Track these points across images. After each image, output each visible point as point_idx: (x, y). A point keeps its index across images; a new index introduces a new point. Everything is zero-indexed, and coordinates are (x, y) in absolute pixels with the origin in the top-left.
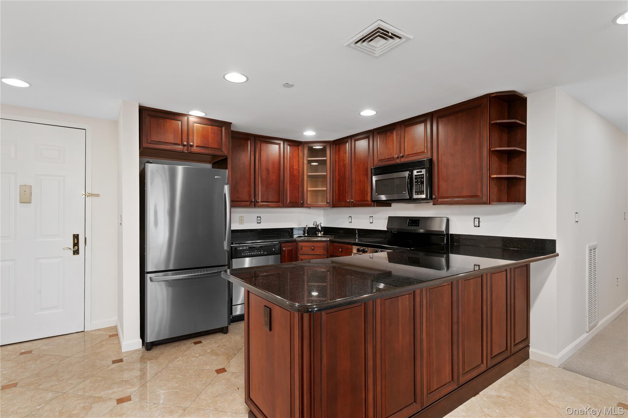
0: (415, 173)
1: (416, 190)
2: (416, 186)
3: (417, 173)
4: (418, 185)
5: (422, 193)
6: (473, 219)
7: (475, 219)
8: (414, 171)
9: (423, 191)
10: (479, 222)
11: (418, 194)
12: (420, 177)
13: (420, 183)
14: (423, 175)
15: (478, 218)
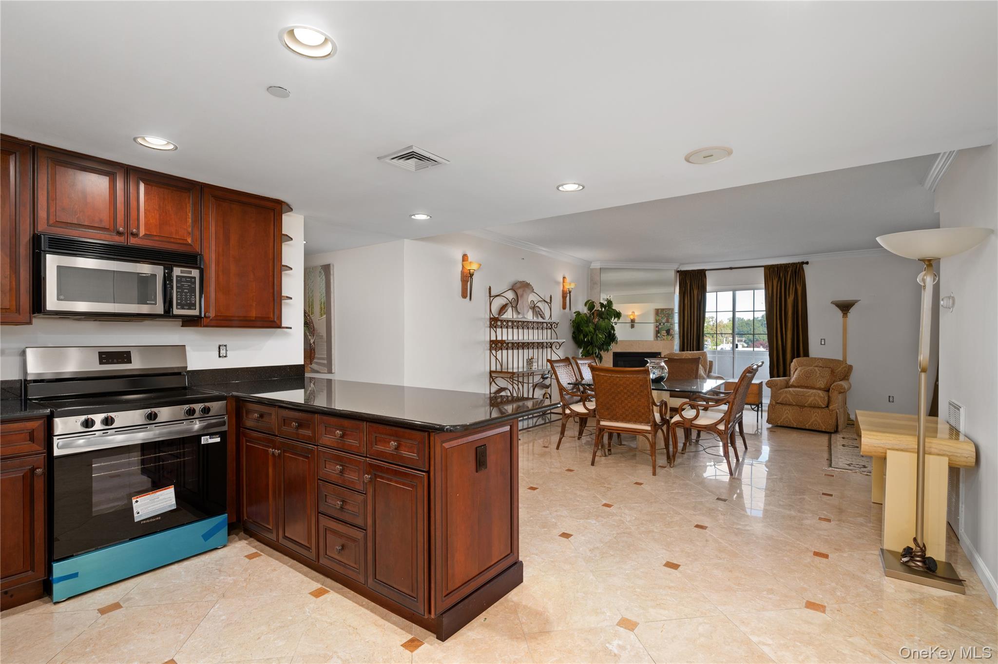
1: (179, 301)
2: (179, 294)
3: (181, 273)
4: (184, 294)
5: (191, 306)
6: (218, 347)
7: (221, 347)
8: (175, 269)
9: (195, 305)
10: (226, 350)
11: (183, 308)
12: (187, 282)
13: (187, 291)
14: (195, 278)
15: (225, 346)
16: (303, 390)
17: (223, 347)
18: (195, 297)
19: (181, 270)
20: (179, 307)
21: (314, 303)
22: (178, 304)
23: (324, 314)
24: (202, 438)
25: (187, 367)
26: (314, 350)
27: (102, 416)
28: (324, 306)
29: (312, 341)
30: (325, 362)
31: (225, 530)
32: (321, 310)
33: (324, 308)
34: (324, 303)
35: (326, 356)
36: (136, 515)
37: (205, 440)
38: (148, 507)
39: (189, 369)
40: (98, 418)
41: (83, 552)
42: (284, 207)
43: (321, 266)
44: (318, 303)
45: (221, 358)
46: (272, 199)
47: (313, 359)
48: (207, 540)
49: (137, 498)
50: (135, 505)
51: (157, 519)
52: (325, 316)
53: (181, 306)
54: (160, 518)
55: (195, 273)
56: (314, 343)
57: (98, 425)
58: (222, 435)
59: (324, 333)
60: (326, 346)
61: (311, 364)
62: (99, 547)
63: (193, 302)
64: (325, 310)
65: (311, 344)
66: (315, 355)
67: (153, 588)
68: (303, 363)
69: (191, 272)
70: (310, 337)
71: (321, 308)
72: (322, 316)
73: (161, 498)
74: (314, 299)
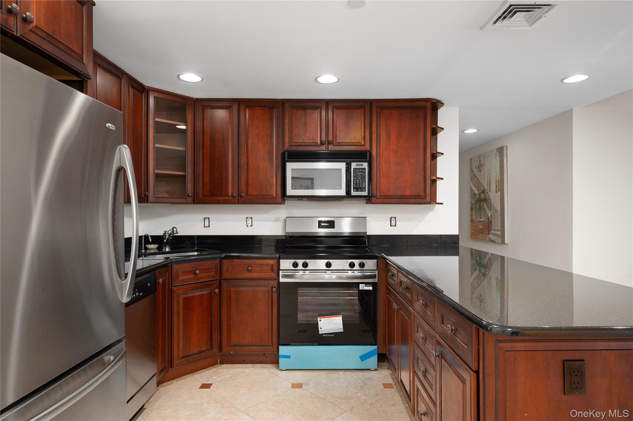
0: (354, 165)
1: (355, 186)
2: (355, 181)
3: (356, 166)
4: (358, 181)
5: (363, 189)
6: (390, 218)
7: (392, 219)
8: (352, 163)
9: (365, 188)
10: (396, 221)
11: (357, 191)
12: (360, 172)
13: (360, 178)
14: (365, 169)
15: (395, 218)
16: (458, 257)
17: (393, 219)
18: (365, 183)
19: (356, 164)
20: (355, 190)
21: (491, 182)
22: (354, 188)
23: (499, 191)
24: (360, 285)
25: (366, 233)
26: (491, 223)
27: (302, 261)
28: (499, 184)
29: (490, 215)
30: (499, 233)
31: (375, 358)
32: (497, 188)
33: (499, 186)
34: (499, 181)
35: (500, 228)
36: (320, 329)
37: (362, 287)
38: (327, 326)
39: (368, 234)
40: (300, 262)
41: (295, 344)
42: (439, 104)
43: (496, 149)
44: (495, 182)
45: (392, 227)
46: (423, 99)
47: (490, 230)
48: (363, 361)
49: (321, 318)
50: (319, 322)
51: (332, 335)
52: (499, 193)
53: (356, 189)
54: (333, 335)
55: (365, 165)
56: (491, 216)
57: (300, 267)
58: (374, 285)
59: (498, 208)
60: (500, 219)
61: (489, 235)
62: (303, 344)
63: (364, 186)
64: (499, 188)
65: (489, 217)
66: (491, 227)
67: (322, 383)
68: (458, 234)
69: (362, 165)
70: (488, 211)
71: (496, 186)
72: (497, 192)
73: (334, 322)
74: (491, 179)
